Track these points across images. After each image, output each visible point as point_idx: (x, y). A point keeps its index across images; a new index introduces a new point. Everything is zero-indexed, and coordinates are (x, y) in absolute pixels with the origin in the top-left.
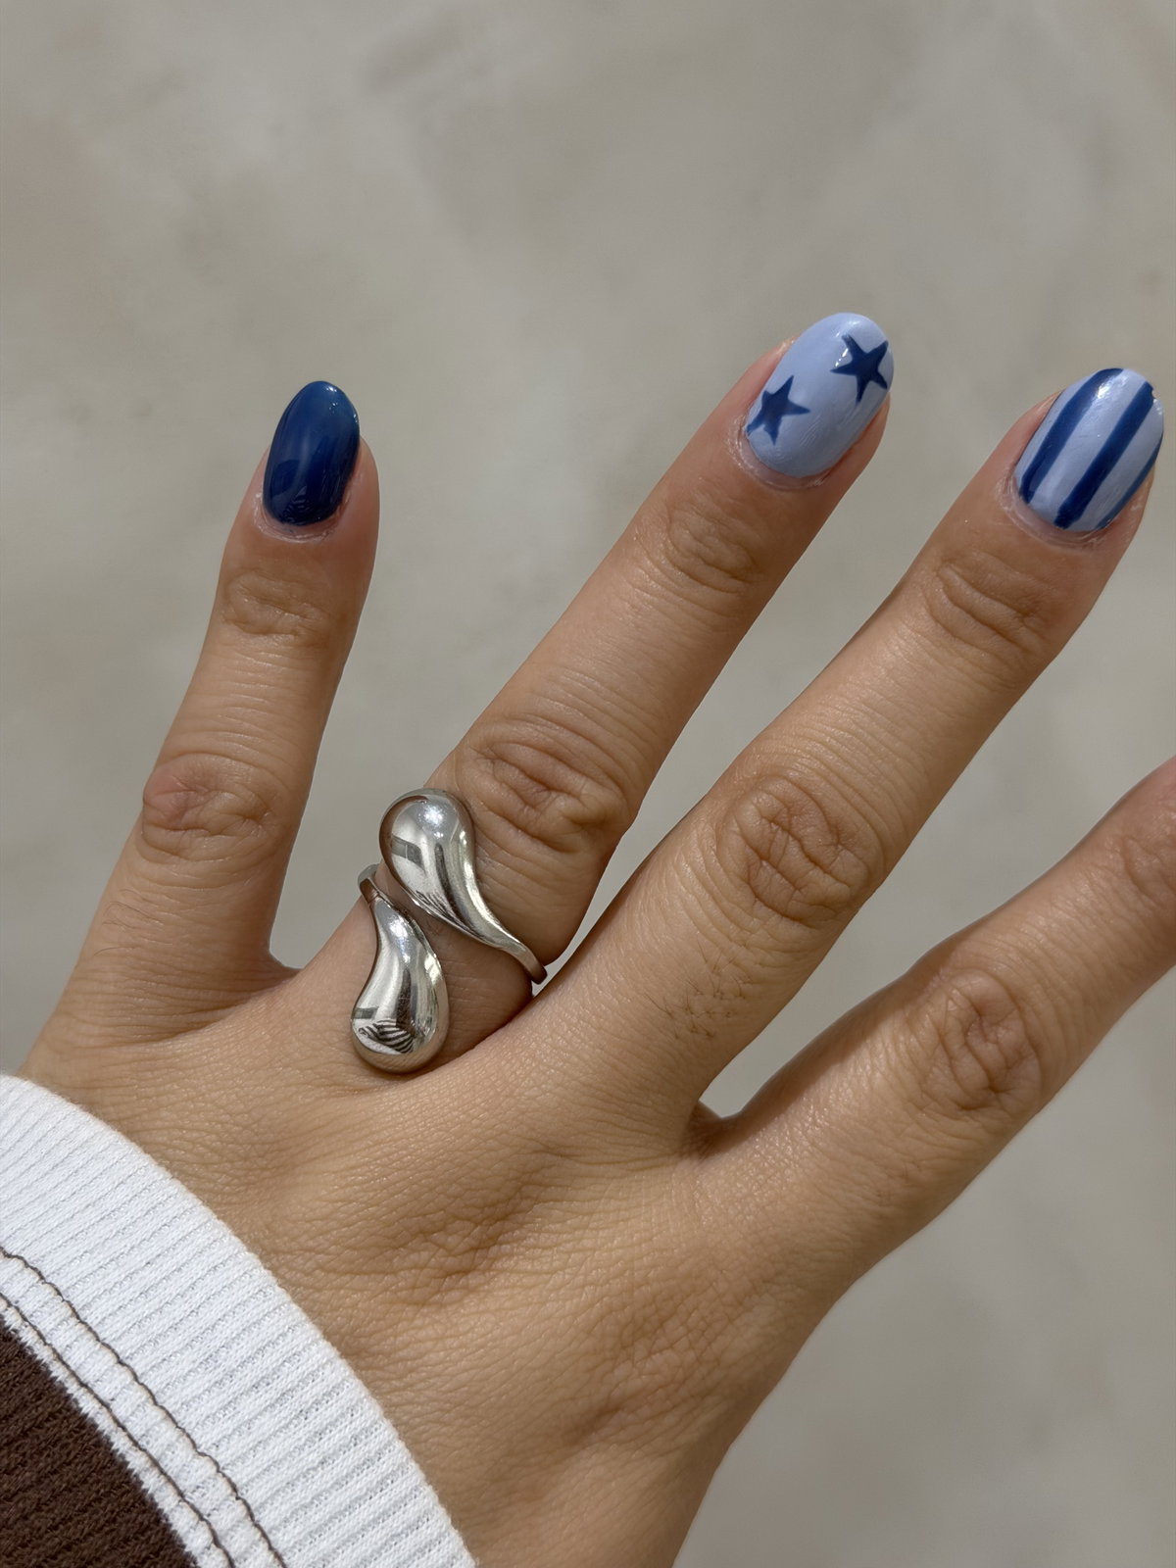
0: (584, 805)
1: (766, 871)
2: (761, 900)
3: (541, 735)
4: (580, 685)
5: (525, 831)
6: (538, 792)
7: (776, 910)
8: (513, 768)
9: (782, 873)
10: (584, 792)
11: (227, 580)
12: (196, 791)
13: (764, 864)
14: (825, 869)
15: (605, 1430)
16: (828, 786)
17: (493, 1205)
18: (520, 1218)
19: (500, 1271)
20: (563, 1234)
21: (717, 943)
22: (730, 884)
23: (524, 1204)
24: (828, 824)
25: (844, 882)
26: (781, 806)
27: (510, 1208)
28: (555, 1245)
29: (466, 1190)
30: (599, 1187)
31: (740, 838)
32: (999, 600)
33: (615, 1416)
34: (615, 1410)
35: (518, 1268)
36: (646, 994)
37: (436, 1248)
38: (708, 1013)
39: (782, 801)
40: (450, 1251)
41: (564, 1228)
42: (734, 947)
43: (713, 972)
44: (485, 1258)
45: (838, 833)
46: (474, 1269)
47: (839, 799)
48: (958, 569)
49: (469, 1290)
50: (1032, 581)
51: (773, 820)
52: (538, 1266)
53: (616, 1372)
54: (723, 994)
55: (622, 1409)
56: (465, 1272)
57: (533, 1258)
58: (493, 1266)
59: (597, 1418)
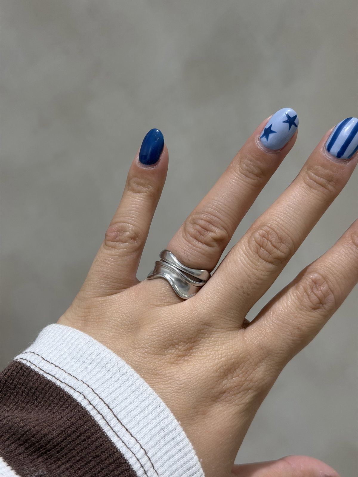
0: (217, 235)
1: (262, 250)
2: (261, 258)
3: (206, 217)
4: (216, 204)
5: (201, 242)
6: (204, 232)
7: (265, 260)
8: (198, 226)
9: (266, 251)
10: (217, 231)
11: (129, 179)
12: (120, 232)
13: (261, 248)
14: (278, 249)
15: (222, 398)
16: (278, 227)
17: (191, 339)
18: (198, 342)
19: (193, 356)
20: (210, 346)
21: (249, 269)
22: (252, 254)
23: (199, 339)
24: (278, 237)
25: (283, 253)
26: (266, 233)
27: (195, 340)
28: (207, 349)
29: (184, 334)
30: (219, 335)
31: (254, 242)
32: (322, 178)
33: (224, 394)
34: (224, 392)
35: (198, 355)
36: (230, 284)
37: (176, 349)
38: (247, 288)
39: (266, 231)
40: (180, 350)
41: (210, 345)
42: (254, 270)
43: (248, 277)
44: (189, 353)
45: (281, 239)
46: (186, 355)
47: (281, 230)
48: (311, 171)
49: (185, 361)
50: (331, 172)
51: (263, 236)
52: (203, 355)
53: (224, 382)
54: (251, 283)
55: (226, 392)
56: (184, 356)
57: (202, 353)
58: (191, 355)
59: (219, 394)
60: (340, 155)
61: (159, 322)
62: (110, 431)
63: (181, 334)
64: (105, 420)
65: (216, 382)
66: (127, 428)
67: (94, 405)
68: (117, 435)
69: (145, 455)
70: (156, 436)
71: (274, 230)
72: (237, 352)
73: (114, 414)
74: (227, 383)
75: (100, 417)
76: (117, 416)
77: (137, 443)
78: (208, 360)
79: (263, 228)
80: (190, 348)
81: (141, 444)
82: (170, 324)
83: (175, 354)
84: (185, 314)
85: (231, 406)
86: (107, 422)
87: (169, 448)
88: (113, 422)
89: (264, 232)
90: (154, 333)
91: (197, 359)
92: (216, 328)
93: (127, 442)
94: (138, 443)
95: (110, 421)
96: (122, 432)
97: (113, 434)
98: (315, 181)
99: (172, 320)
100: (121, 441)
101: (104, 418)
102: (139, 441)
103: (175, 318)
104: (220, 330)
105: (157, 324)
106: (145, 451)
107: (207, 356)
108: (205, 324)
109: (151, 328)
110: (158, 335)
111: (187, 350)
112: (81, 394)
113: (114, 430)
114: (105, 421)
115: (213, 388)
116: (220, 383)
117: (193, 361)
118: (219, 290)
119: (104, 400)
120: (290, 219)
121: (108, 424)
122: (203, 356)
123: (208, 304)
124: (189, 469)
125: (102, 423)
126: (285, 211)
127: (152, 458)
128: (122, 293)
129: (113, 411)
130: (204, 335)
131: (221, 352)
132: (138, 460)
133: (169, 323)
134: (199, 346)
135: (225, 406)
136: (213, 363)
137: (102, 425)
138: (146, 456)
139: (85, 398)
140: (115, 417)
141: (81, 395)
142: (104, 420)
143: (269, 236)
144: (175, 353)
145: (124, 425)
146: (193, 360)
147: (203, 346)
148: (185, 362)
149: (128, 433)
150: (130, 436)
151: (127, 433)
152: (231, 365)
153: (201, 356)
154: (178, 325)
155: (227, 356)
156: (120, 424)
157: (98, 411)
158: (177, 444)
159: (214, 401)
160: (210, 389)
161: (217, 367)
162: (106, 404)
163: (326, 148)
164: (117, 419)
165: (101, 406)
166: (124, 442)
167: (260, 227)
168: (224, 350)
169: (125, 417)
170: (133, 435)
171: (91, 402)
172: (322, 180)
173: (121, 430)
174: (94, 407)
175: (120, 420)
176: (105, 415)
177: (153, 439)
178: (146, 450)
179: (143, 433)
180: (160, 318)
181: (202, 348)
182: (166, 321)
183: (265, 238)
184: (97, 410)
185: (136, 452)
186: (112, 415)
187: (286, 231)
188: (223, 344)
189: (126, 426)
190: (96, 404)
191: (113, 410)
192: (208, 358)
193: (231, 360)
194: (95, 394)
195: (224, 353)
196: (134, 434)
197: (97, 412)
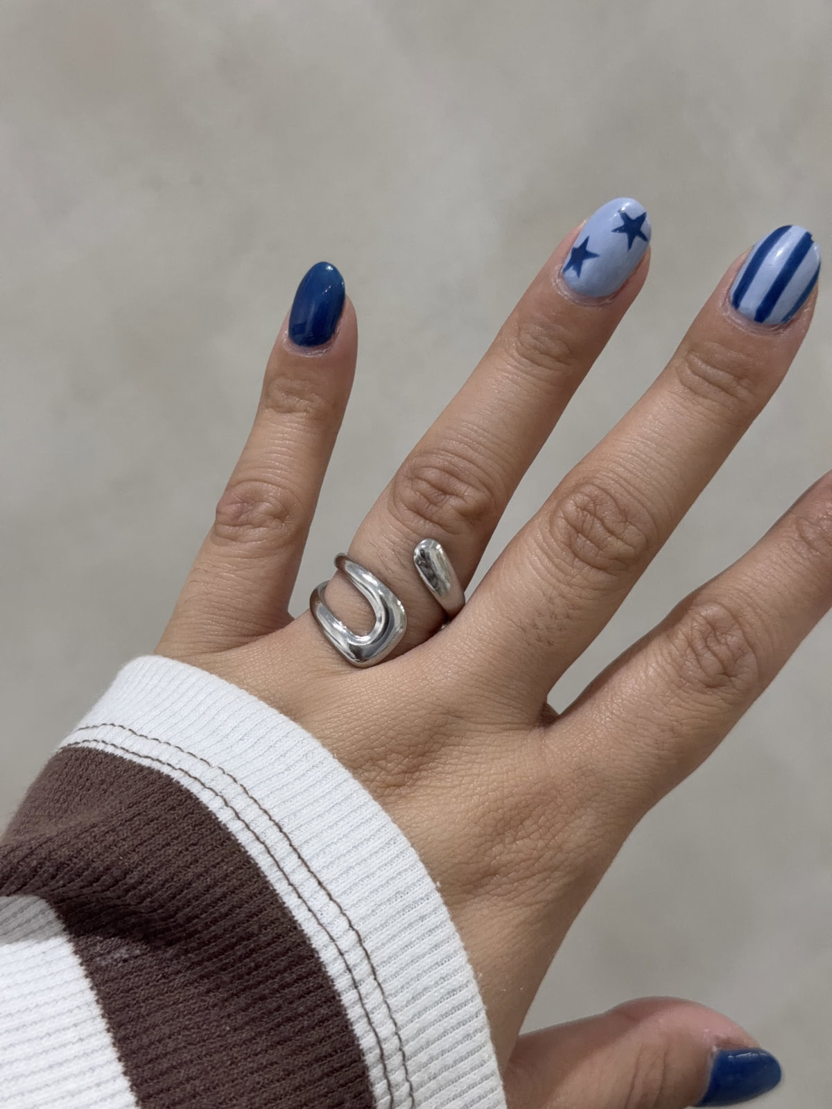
0: (466, 502)
1: (581, 540)
2: (578, 558)
3: (441, 461)
5: (430, 520)
6: (438, 496)
7: (588, 564)
8: (423, 482)
9: (591, 541)
10: (466, 494)
11: (268, 382)
12: (248, 503)
13: (580, 535)
14: (618, 537)
15: (488, 888)
16: (618, 485)
17: (416, 745)
18: (433, 755)
19: (421, 786)
20: (460, 765)
21: (550, 584)
22: (558, 548)
23: (435, 747)
24: (619, 509)
25: (631, 545)
26: (590, 500)
27: (427, 748)
28: (455, 771)
29: (398, 734)
30: (481, 738)
31: (563, 520)
32: (722, 370)
33: (494, 878)
34: (494, 874)
35: (431, 784)
36: (508, 618)
37: (380, 770)
38: (547, 628)
39: (589, 496)
40: (389, 773)
41: (460, 762)
42: (562, 586)
43: (549, 602)
44: (412, 778)
45: (625, 515)
46: (404, 785)
47: (625, 494)
48: (697, 354)
49: (401, 796)
50: (743, 357)
51: (584, 509)
52: (443, 784)
53: (493, 849)
54: (556, 616)
55: (498, 874)
56: (398, 786)
57: (441, 780)
58: (416, 784)
59: (483, 878)
60: (762, 314)
61: (340, 706)
62: (281, 882)
63: (391, 733)
64: (272, 856)
65: (476, 850)
66: (321, 880)
67: (247, 822)
68: (298, 893)
69: (358, 945)
70: (384, 906)
71: (609, 494)
72: (525, 779)
73: (293, 844)
74: (501, 854)
75: (261, 849)
76: (299, 850)
77: (341, 915)
78: (456, 797)
79: (583, 490)
80: (415, 767)
81: (350, 918)
82: (364, 711)
83: (377, 781)
84: (401, 688)
85: (510, 907)
86: (275, 860)
87: (412, 937)
88: (290, 863)
89: (586, 498)
90: (327, 732)
91: (429, 794)
92: (475, 723)
93: (319, 911)
94: (345, 915)
95: (283, 859)
96: (309, 888)
97: (288, 889)
98: (705, 378)
99: (370, 701)
100: (306, 908)
101: (269, 852)
102: (347, 912)
103: (377, 697)
104: (484, 727)
105: (335, 712)
106: (359, 936)
107: (453, 787)
108: (448, 713)
109: (322, 720)
110: (336, 736)
111: (405, 772)
112: (217, 795)
113: (291, 882)
114: (270, 859)
115: (467, 863)
116: (485, 852)
117: (421, 798)
118: (480, 633)
119: (271, 814)
120: (645, 466)
121: (278, 866)
122: (444, 788)
123: (454, 664)
124: (453, 992)
125: (264, 862)
126: (634, 448)
127: (375, 954)
128: (252, 644)
129: (291, 839)
130: (448, 739)
131: (486, 778)
132: (342, 954)
133: (361, 708)
134: (435, 764)
135: (495, 905)
136: (467, 804)
137: (264, 865)
138: (361, 948)
139: (226, 804)
140: (294, 852)
141: (218, 798)
142: (268, 855)
143: (597, 508)
144: (378, 778)
145: (315, 872)
146: (419, 796)
147: (445, 764)
148: (403, 799)
149: (322, 890)
150: (326, 898)
151: (319, 890)
152: (511, 810)
153: (439, 787)
154: (384, 713)
155: (500, 789)
156: (306, 869)
157: (255, 834)
158: (430, 931)
159: (469, 892)
160: (460, 863)
161: (478, 813)
162: (274, 821)
163: (729, 301)
164: (300, 857)
165: (262, 825)
166: (313, 909)
167: (576, 489)
168: (495, 774)
169: (318, 855)
170: (334, 897)
171: (240, 815)
172: (722, 376)
173: (308, 882)
174: (247, 826)
175: (306, 859)
176: (272, 846)
177: (377, 912)
178: (360, 933)
179: (358, 894)
180: (342, 699)
181: (442, 767)
182: (355, 703)
183: (589, 511)
184: (253, 832)
185: (338, 936)
186: (288, 847)
187: (636, 494)
188: (493, 759)
189: (318, 875)
190: (252, 818)
191: (290, 836)
192: (456, 791)
193: (510, 799)
194: (249, 799)
195: (493, 782)
196: (337, 894)
197: (254, 838)
